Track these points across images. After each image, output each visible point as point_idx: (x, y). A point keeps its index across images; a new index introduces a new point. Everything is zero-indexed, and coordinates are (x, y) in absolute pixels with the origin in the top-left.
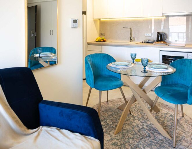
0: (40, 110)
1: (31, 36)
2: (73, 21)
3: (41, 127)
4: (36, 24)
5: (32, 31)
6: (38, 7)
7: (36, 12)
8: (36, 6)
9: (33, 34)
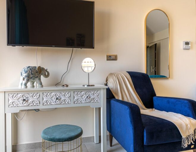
0: (154, 101)
1: (152, 71)
2: (185, 44)
3: (154, 109)
4: (155, 61)
5: (152, 67)
6: (157, 46)
7: (156, 50)
8: (156, 45)
9: (153, 69)
